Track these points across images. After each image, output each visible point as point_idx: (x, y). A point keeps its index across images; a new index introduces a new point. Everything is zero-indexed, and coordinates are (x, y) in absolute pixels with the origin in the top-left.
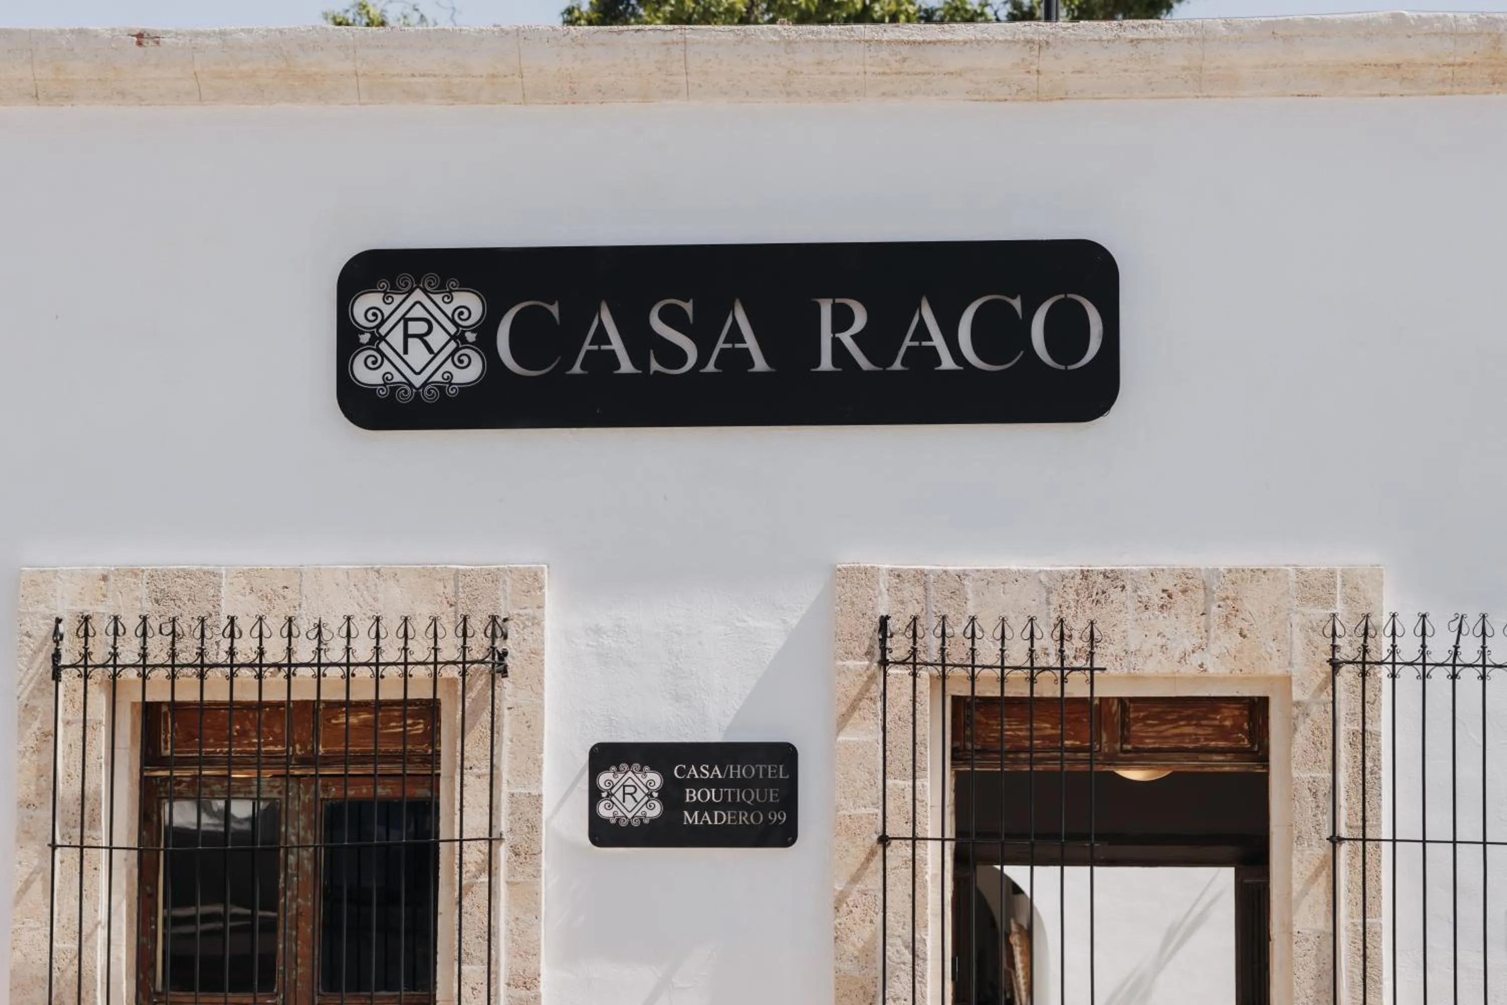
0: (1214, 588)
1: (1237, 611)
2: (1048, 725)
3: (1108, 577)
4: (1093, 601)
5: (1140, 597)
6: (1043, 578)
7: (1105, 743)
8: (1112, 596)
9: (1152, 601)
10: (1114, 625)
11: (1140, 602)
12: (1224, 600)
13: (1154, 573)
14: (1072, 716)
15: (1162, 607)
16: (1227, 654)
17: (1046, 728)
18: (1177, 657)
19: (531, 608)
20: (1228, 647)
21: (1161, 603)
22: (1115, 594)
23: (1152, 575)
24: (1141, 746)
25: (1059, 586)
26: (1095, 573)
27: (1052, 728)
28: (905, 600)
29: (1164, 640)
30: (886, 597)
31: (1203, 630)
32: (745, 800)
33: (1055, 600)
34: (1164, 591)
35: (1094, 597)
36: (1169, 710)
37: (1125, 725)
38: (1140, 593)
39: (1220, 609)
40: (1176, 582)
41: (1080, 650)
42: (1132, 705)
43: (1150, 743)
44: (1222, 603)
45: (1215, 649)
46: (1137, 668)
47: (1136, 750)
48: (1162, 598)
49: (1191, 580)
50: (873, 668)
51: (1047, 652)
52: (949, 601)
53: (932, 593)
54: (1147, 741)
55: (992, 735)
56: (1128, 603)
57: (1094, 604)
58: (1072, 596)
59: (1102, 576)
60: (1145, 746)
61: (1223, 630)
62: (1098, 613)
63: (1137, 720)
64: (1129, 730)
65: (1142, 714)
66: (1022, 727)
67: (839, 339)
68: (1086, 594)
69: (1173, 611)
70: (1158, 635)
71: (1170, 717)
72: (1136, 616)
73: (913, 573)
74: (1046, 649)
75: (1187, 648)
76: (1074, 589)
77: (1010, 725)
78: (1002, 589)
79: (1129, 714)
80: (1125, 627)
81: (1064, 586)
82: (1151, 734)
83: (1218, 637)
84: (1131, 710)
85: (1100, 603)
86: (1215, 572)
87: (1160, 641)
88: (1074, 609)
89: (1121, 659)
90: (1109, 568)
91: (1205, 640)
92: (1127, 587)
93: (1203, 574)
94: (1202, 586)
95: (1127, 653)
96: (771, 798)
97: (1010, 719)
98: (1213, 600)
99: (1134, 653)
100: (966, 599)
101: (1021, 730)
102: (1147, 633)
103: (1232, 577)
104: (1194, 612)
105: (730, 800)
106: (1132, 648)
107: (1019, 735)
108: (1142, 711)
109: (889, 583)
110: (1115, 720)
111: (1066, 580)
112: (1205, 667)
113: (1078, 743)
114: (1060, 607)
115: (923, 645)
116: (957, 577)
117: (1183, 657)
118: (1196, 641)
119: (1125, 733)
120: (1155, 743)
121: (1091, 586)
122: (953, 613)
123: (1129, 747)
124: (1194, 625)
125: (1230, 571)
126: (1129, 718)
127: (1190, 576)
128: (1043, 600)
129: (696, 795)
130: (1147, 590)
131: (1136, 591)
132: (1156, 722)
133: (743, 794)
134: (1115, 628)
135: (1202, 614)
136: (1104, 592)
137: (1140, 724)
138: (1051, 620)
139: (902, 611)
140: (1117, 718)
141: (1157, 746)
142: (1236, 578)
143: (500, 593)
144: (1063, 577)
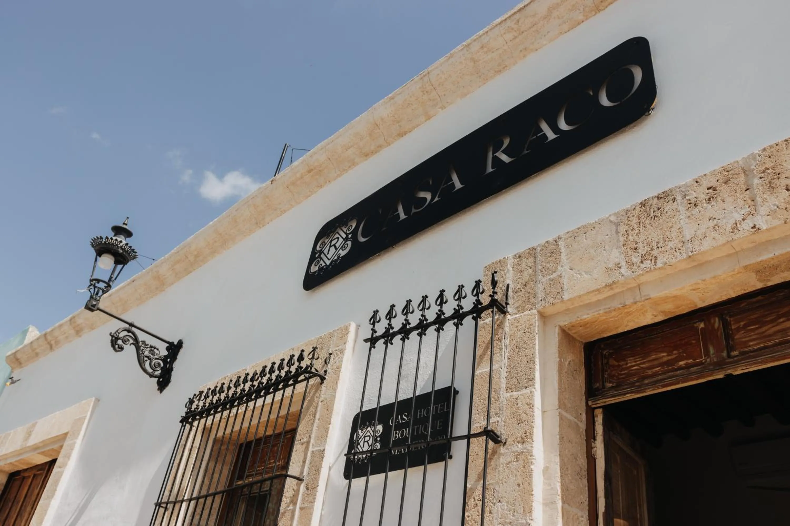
0: (753, 167)
1: (779, 174)
2: (665, 354)
3: (661, 198)
4: (652, 217)
5: (689, 200)
6: (612, 218)
7: (714, 354)
8: (665, 208)
9: (699, 199)
10: (671, 228)
11: (690, 204)
12: (764, 172)
13: (698, 180)
14: (683, 342)
15: (709, 200)
16: (778, 209)
17: (663, 357)
18: (729, 228)
19: (341, 345)
20: (777, 203)
21: (708, 197)
22: (669, 207)
23: (697, 182)
24: (746, 350)
25: (625, 219)
26: (651, 199)
27: (668, 355)
28: (523, 269)
29: (715, 222)
30: (511, 272)
31: (749, 201)
32: (423, 432)
33: (622, 229)
34: (709, 189)
35: (652, 215)
36: (766, 313)
37: (728, 337)
38: (688, 198)
39: (763, 179)
40: (717, 178)
41: (645, 255)
42: (732, 319)
43: (754, 345)
44: (763, 175)
45: (763, 210)
46: (694, 250)
47: (742, 354)
48: (707, 194)
49: (731, 172)
50: (501, 318)
51: (619, 265)
52: (549, 259)
53: (539, 257)
54: (751, 343)
55: (623, 372)
56: (680, 208)
57: (653, 220)
58: (635, 220)
59: (656, 198)
60: (751, 348)
61: (769, 193)
62: (657, 224)
63: (738, 329)
64: (733, 340)
65: (742, 323)
66: (645, 361)
67: (496, 156)
68: (646, 215)
69: (719, 199)
70: (709, 220)
71: (769, 319)
72: (689, 214)
73: (527, 251)
74: (619, 264)
75: (737, 220)
76: (635, 216)
77: (635, 362)
78: (584, 237)
79: (731, 326)
80: (680, 226)
81: (628, 217)
82: (754, 337)
83: (765, 200)
84: (732, 323)
85: (657, 217)
86: (753, 157)
87: (711, 224)
88: (637, 229)
89: (680, 249)
90: (660, 192)
91: (753, 208)
92: (677, 198)
93: (740, 162)
94: (741, 171)
95: (684, 243)
96: (438, 427)
97: (635, 357)
98: (754, 176)
99: (691, 241)
100: (561, 253)
101: (644, 363)
102: (699, 222)
103: (768, 152)
104: (738, 191)
105: (415, 434)
106: (688, 237)
107: (642, 367)
108: (742, 321)
109: (513, 263)
110: (719, 333)
111: (630, 212)
112: (757, 227)
113: (691, 361)
114: (627, 232)
115: (533, 293)
116: (554, 242)
117: (735, 227)
118: (746, 210)
119: (731, 342)
120: (759, 344)
121: (648, 209)
122: (552, 265)
123: (736, 353)
124: (741, 202)
125: (764, 149)
126: (731, 330)
127: (729, 169)
128: (614, 232)
129: (398, 435)
130: (694, 193)
131: (685, 197)
132: (757, 326)
133: (423, 427)
134: (672, 229)
135: (746, 190)
136: (659, 209)
137: (743, 332)
138: (620, 243)
139: (521, 276)
140: (721, 333)
141: (762, 345)
142: (772, 152)
143: (332, 342)
144: (627, 211)
